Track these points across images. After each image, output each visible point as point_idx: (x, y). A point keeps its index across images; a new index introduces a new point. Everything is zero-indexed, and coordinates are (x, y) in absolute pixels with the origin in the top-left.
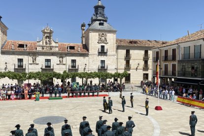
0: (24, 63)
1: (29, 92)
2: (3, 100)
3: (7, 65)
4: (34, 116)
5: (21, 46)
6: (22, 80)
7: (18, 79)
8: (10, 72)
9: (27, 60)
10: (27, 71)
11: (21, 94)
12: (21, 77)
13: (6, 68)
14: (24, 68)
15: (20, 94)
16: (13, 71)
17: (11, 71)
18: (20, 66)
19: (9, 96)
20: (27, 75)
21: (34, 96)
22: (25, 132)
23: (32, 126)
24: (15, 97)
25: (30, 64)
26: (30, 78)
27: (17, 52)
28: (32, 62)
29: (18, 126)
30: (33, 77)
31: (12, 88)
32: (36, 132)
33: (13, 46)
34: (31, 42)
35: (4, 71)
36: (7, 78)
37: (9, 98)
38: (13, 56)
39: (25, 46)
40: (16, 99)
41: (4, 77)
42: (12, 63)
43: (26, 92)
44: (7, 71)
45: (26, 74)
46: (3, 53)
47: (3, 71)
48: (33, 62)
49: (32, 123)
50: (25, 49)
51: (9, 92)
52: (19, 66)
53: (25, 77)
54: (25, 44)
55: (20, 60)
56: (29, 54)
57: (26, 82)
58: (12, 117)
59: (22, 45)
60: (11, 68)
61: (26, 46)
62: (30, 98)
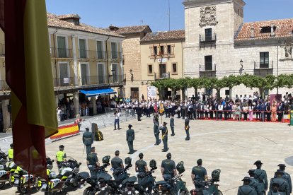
0: (271, 59)
1: (278, 110)
2: (236, 120)
3: (243, 64)
4: (286, 151)
5: (266, 30)
6: (267, 90)
7: (259, 87)
8: (247, 75)
9: (276, 53)
10: (275, 74)
11: (265, 113)
12: (264, 84)
13: (241, 70)
14: (270, 67)
15: (263, 113)
16: (252, 74)
17: (250, 74)
18: (264, 65)
19: (245, 115)
20: (276, 80)
21: (286, 117)
22: (270, 176)
23: (282, 167)
24: (255, 116)
25: (281, 60)
26: (280, 85)
27: (258, 40)
28: (284, 57)
29: (258, 164)
30: (286, 83)
31: (250, 103)
32: (289, 179)
33: (252, 31)
34: (282, 21)
35: (239, 74)
36: (242, 85)
37: (246, 119)
38: (253, 48)
39: (272, 30)
40: (256, 120)
41: (239, 83)
42: (250, 61)
43: (274, 109)
44: (243, 74)
45: (274, 78)
46: (237, 45)
47: (237, 74)
48: (287, 55)
49: (283, 162)
50: (273, 34)
51: (245, 109)
52: (261, 65)
53: (272, 84)
54: (272, 26)
55: (264, 55)
56: (278, 42)
57: (274, 92)
58: (250, 149)
59: (267, 27)
60: (249, 70)
61: (275, 28)
62: (280, 120)
